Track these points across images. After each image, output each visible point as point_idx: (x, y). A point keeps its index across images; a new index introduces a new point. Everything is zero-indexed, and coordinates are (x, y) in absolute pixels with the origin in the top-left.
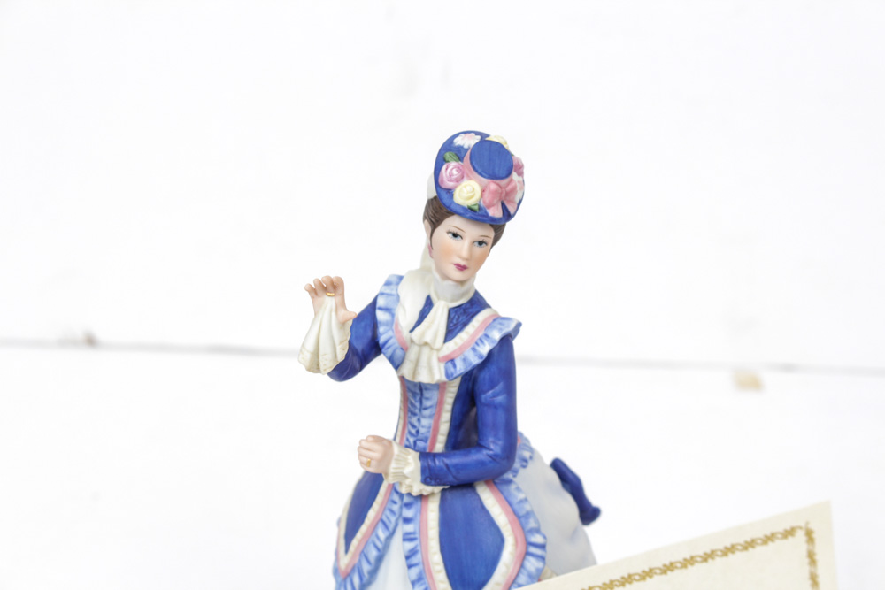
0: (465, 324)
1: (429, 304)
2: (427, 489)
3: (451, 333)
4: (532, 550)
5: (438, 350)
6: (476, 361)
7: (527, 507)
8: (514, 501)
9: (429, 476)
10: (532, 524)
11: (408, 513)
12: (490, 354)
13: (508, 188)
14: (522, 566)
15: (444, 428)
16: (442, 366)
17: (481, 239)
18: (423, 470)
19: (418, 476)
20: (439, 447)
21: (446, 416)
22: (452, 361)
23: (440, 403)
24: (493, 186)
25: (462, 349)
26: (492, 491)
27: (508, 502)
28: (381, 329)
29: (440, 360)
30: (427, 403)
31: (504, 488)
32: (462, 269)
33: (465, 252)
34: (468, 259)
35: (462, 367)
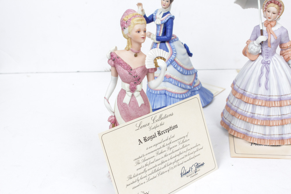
0: (165, 15)
1: (161, 12)
2: (157, 42)
3: (163, 16)
4: (173, 54)
5: (160, 19)
6: (165, 21)
7: (174, 47)
8: (172, 46)
9: (157, 40)
10: (174, 50)
11: (155, 46)
12: (168, 20)
14: (171, 56)
15: (161, 32)
18: (156, 39)
19: (155, 39)
20: (161, 35)
23: (161, 28)
25: (164, 19)
27: (170, 46)
28: (154, 16)
29: (160, 21)
30: (159, 28)
31: (170, 44)
32: (164, 5)
33: (164, 3)
34: (165, 4)
35: (163, 22)
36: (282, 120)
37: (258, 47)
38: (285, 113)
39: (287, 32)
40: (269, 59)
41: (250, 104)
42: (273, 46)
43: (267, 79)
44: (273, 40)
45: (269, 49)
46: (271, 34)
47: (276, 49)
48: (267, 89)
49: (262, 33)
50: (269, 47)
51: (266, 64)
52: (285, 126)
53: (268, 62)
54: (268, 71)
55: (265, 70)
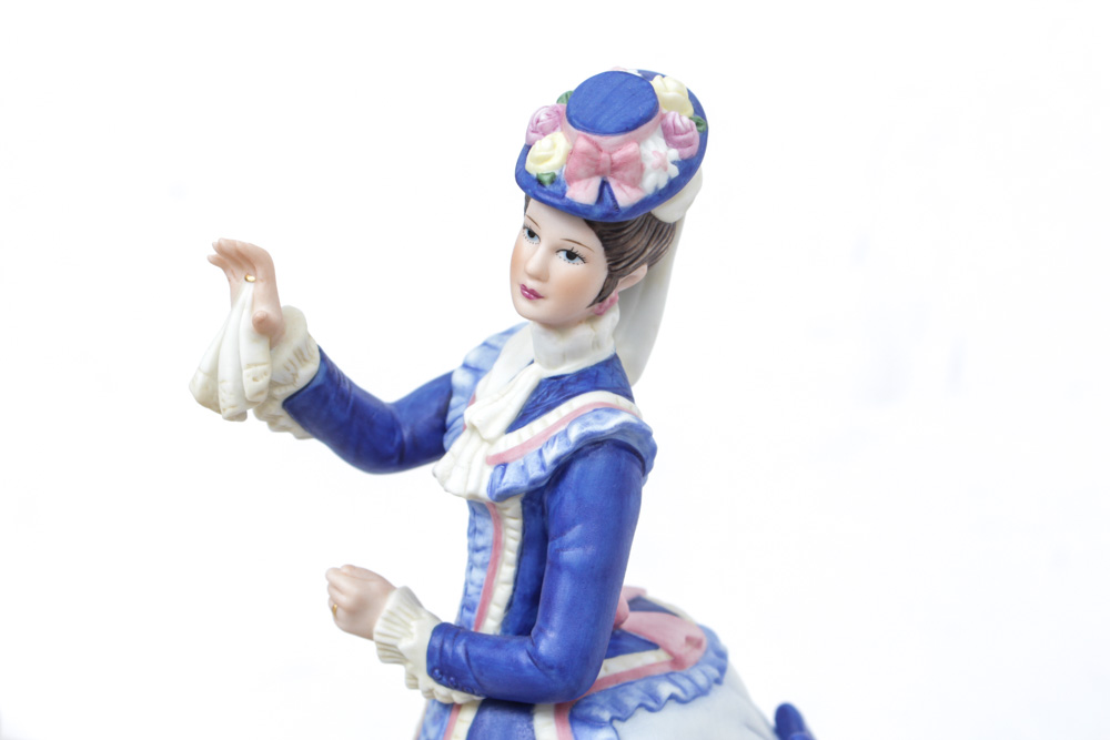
1: (528, 364)
2: (440, 691)
5: (491, 442)
6: (535, 472)
9: (440, 668)
12: (562, 468)
13: (617, 156)
15: (502, 593)
16: (489, 471)
17: (569, 246)
18: (431, 655)
19: (423, 661)
20: (491, 625)
21: (507, 571)
22: (505, 465)
23: (499, 546)
24: (583, 142)
25: (524, 447)
26: (557, 726)
29: (489, 461)
30: (478, 540)
32: (532, 295)
33: (533, 264)
34: (541, 276)
35: (512, 478)
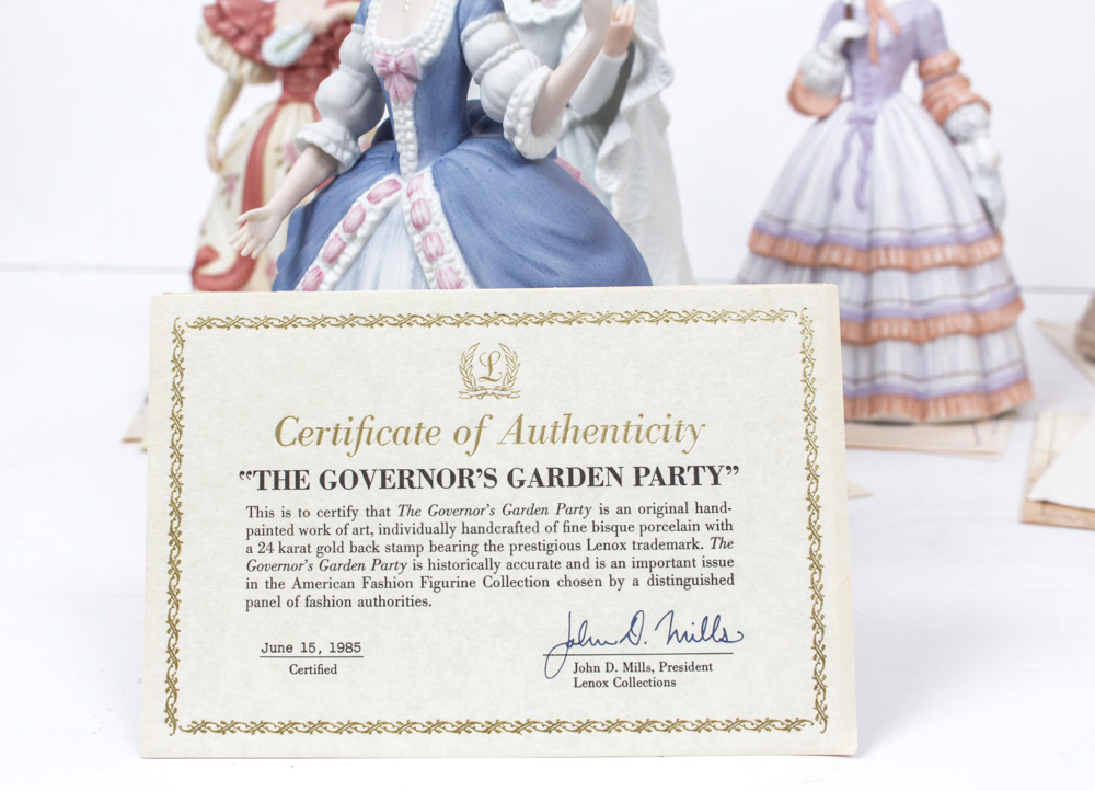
36: (915, 322)
37: (835, 62)
38: (926, 295)
39: (937, 14)
40: (875, 107)
41: (803, 266)
42: (886, 61)
43: (864, 173)
44: (884, 36)
45: (874, 70)
46: (880, 16)
47: (900, 74)
48: (860, 206)
49: (849, 13)
50: (873, 62)
51: (863, 124)
52: (929, 347)
53: (871, 117)
54: (868, 146)
55: (856, 144)
